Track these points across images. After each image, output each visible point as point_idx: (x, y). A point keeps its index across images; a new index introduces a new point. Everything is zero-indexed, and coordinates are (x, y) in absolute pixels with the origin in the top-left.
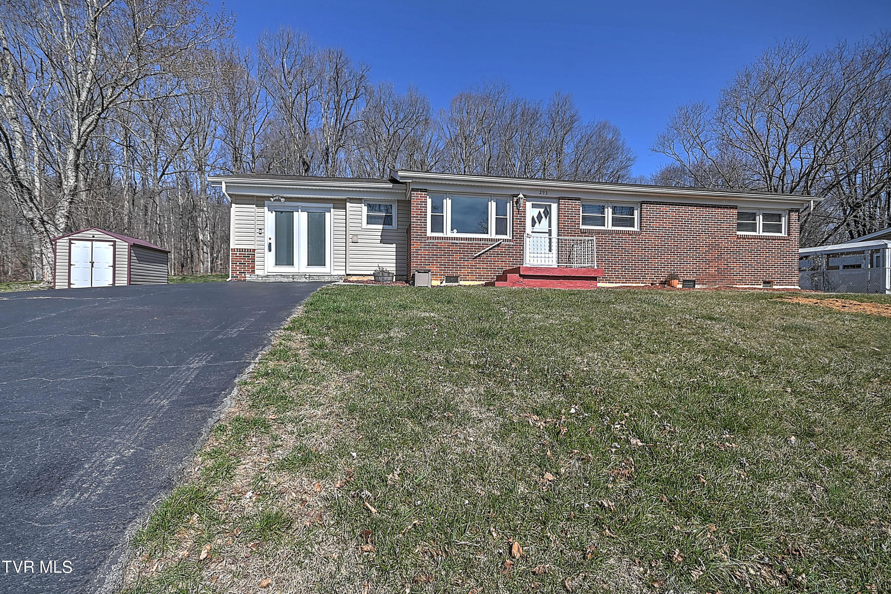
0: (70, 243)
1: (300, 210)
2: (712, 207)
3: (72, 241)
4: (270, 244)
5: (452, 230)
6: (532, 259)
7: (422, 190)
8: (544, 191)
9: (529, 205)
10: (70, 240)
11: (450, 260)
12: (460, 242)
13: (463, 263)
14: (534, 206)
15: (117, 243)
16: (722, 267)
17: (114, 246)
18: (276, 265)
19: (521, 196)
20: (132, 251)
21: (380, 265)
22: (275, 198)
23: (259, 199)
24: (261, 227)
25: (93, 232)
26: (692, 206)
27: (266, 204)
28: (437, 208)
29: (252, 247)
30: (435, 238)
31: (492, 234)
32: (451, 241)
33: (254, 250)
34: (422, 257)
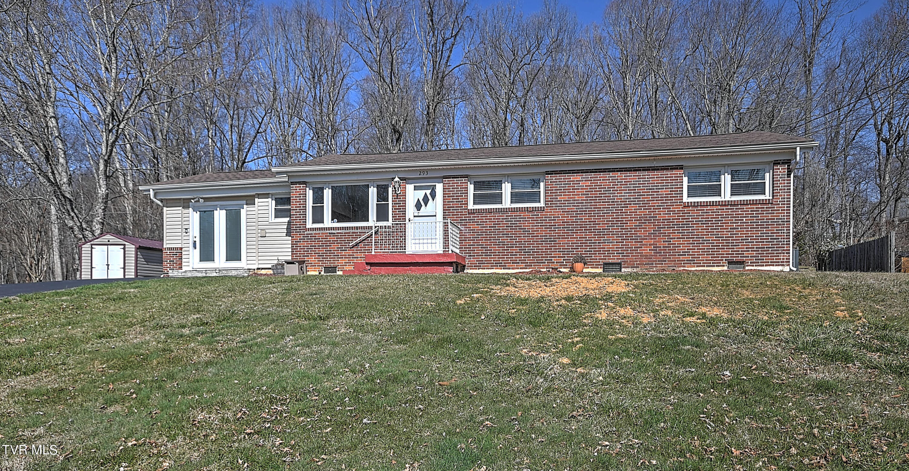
0: (92, 248)
1: (218, 209)
2: (643, 170)
3: (93, 246)
4: (195, 242)
5: (332, 220)
6: (413, 246)
7: (300, 183)
8: (424, 171)
9: (410, 188)
10: (92, 245)
11: (328, 251)
12: (337, 231)
13: (340, 253)
14: (416, 188)
15: (126, 246)
16: (661, 244)
17: (124, 249)
18: (200, 261)
19: (397, 179)
20: (139, 253)
21: (280, 258)
22: (195, 200)
23: (185, 201)
24: (186, 227)
25: (108, 237)
26: (614, 171)
27: (190, 206)
28: (318, 198)
29: (180, 246)
30: (316, 229)
31: (372, 221)
32: (328, 231)
33: (181, 249)
34: (301, 249)
